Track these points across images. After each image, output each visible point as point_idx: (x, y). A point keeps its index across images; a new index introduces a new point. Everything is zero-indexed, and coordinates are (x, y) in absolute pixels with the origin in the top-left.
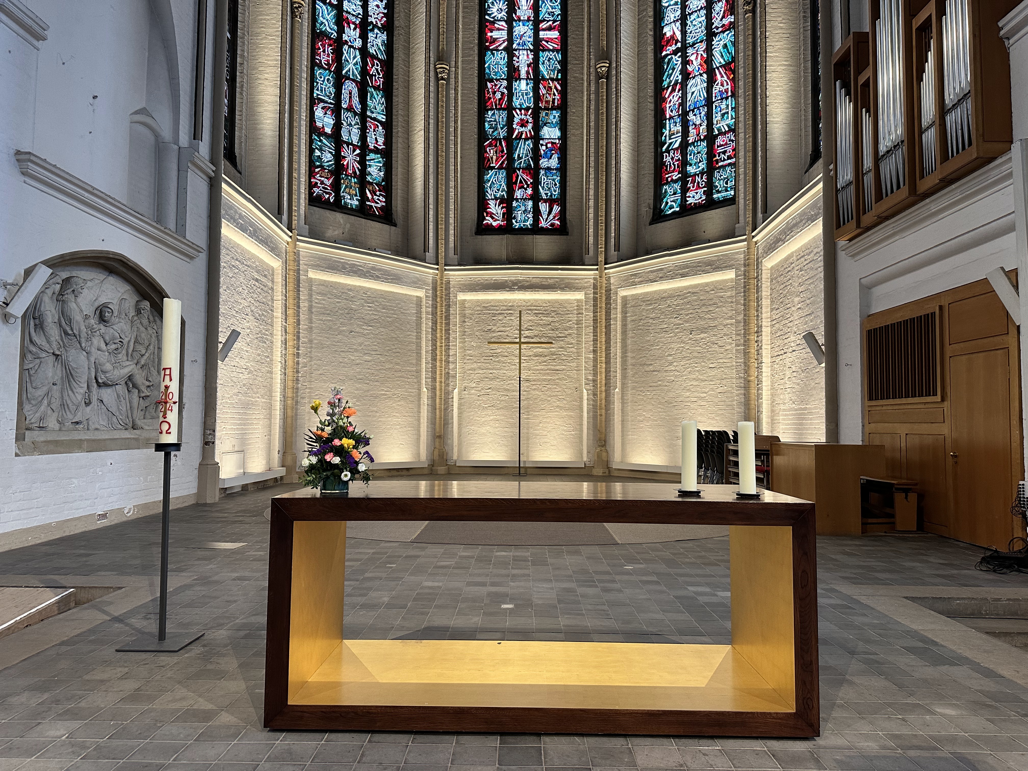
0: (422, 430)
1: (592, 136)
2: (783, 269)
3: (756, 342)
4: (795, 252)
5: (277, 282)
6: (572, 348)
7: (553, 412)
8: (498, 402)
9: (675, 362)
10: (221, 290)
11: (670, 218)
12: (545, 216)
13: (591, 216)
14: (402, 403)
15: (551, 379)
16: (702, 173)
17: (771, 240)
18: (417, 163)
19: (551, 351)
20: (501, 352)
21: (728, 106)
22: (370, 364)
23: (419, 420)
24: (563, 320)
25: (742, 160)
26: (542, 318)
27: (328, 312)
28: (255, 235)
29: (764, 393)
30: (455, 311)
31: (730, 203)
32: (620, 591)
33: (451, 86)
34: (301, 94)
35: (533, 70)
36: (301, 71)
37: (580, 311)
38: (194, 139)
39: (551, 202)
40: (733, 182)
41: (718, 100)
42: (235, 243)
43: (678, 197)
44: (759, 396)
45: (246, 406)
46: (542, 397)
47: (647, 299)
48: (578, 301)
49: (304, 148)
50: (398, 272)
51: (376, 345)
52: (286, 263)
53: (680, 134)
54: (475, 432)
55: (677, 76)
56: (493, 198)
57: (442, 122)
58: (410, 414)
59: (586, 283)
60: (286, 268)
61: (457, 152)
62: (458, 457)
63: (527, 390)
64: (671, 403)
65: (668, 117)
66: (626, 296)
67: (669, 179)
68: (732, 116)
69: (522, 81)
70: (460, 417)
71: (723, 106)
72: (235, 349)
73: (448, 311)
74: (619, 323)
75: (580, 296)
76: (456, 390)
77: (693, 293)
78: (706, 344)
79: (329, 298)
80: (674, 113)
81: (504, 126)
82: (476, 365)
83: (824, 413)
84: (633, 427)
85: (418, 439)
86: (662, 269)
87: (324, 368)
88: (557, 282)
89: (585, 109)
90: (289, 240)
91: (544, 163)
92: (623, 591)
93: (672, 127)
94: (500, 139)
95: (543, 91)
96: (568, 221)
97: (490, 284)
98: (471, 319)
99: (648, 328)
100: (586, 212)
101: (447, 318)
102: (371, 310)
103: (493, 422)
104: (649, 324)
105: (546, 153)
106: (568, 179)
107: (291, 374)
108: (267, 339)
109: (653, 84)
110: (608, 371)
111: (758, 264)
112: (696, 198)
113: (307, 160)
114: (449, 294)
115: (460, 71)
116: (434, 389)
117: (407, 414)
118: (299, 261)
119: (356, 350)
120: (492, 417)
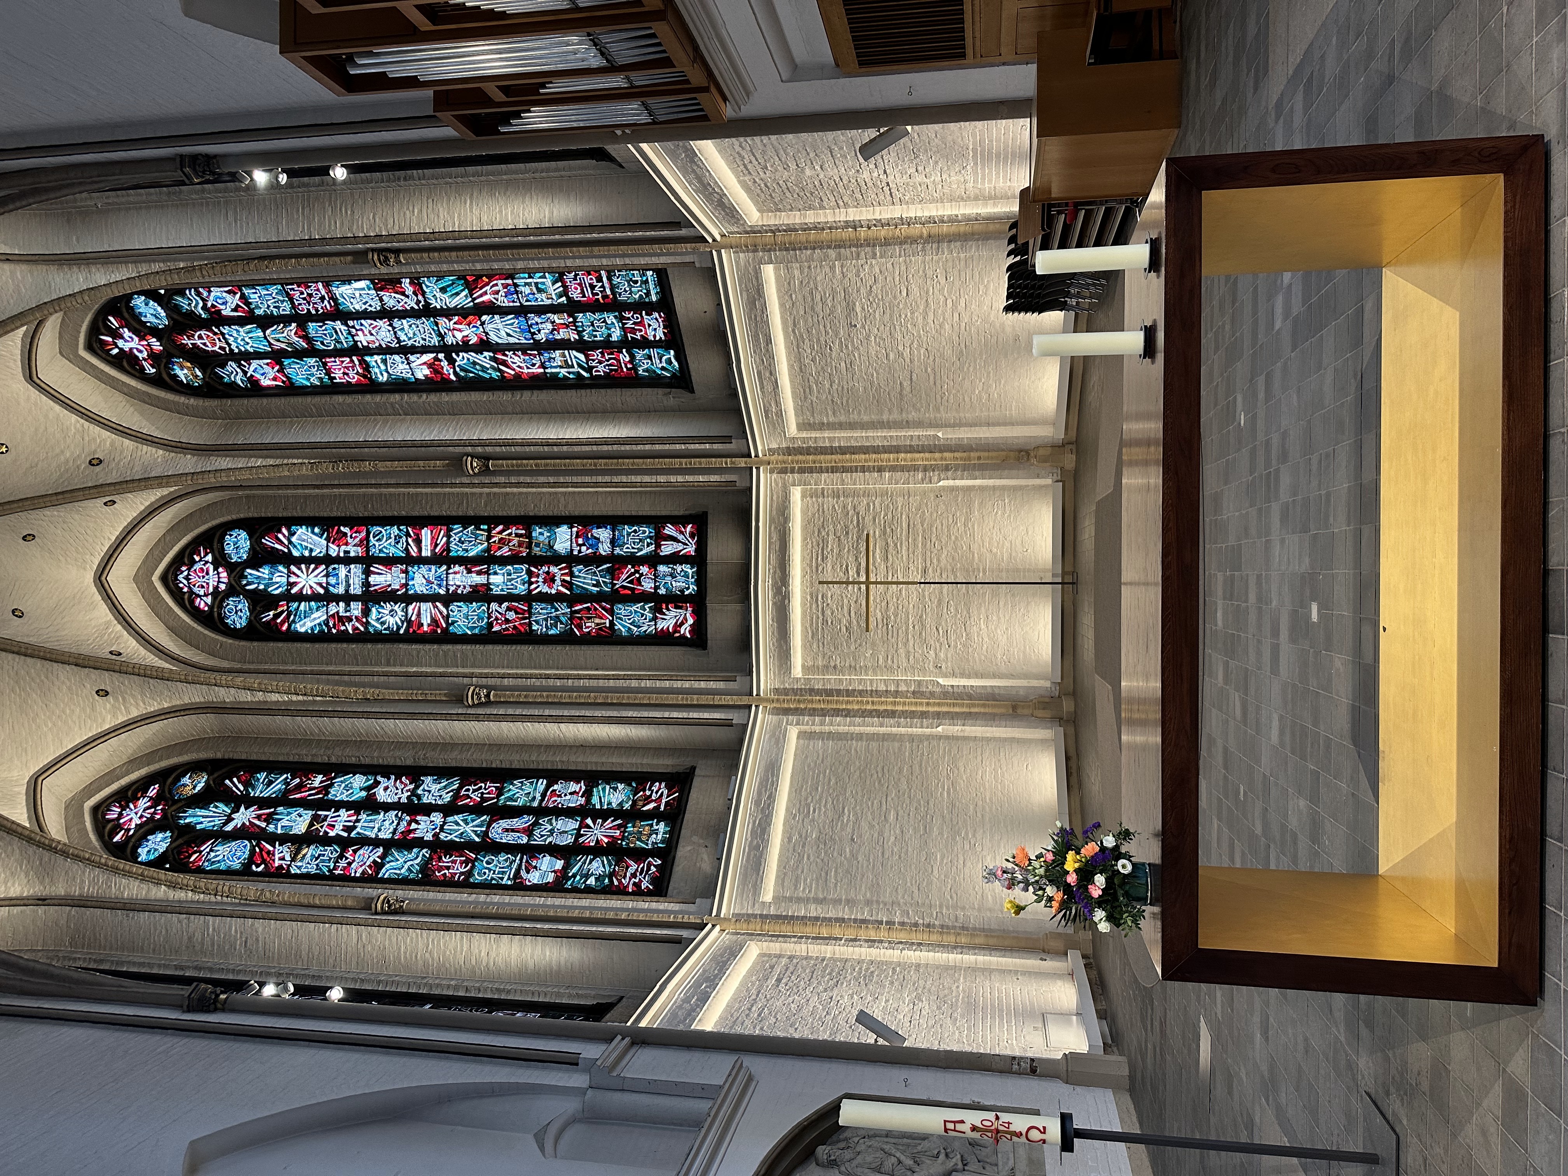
0: (1004, 736)
1: (569, 479)
2: (763, 195)
3: (869, 228)
4: (738, 177)
5: (781, 950)
6: (874, 504)
7: (974, 532)
8: (959, 616)
9: (897, 348)
10: (797, 1036)
11: (684, 362)
12: (680, 547)
13: (680, 478)
14: (961, 764)
15: (922, 536)
16: (621, 319)
17: (720, 214)
18: (605, 734)
19: (880, 536)
20: (881, 611)
21: (526, 284)
22: (901, 813)
23: (988, 740)
24: (832, 518)
25: (605, 262)
26: (829, 550)
27: (823, 874)
28: (714, 980)
29: (948, 212)
30: (819, 681)
31: (664, 276)
32: (1284, 435)
33: (498, 683)
34: (509, 904)
35: (476, 566)
36: (477, 903)
37: (820, 492)
38: (577, 1064)
39: (659, 538)
40: (635, 272)
41: (518, 298)
42: (725, 1010)
43: (654, 352)
44: (953, 220)
45: (971, 1006)
46: (950, 549)
47: (803, 394)
48: (803, 496)
49: (586, 902)
50: (762, 766)
51: (873, 804)
52: (752, 934)
53: (566, 352)
54: (1006, 652)
55: (484, 359)
56: (653, 623)
57: (547, 697)
58: (979, 753)
59: (777, 485)
60: (760, 935)
61: (589, 675)
62: (1045, 678)
63: (939, 571)
64: (961, 351)
65: (542, 370)
66: (798, 425)
67: (629, 366)
68: (540, 278)
69: (491, 581)
70: (982, 676)
71: (527, 290)
72: (884, 1019)
73: (818, 692)
74: (838, 434)
75: (796, 494)
76: (941, 681)
77: (795, 325)
78: (871, 303)
79: (803, 872)
80: (537, 361)
81: (553, 607)
82: (901, 651)
83: (981, 122)
84: (998, 408)
85: (1019, 741)
86: (759, 373)
87: (909, 884)
88: (776, 528)
89: (530, 490)
90: (718, 928)
91: (604, 549)
92: (1286, 430)
93: (555, 364)
94: (572, 612)
95: (505, 551)
96: (687, 513)
97: (778, 628)
98: (831, 657)
99: (845, 391)
100: (674, 487)
101: (829, 693)
102: (820, 809)
103: (990, 624)
104: (840, 389)
105: (591, 547)
106: (627, 513)
107: (920, 936)
108: (868, 969)
109: (495, 393)
110: (911, 449)
111: (754, 231)
112: (655, 325)
113: (603, 896)
114: (793, 689)
115: (477, 671)
116: (938, 715)
117: (979, 758)
118: (748, 915)
119: (881, 833)
120: (983, 627)
